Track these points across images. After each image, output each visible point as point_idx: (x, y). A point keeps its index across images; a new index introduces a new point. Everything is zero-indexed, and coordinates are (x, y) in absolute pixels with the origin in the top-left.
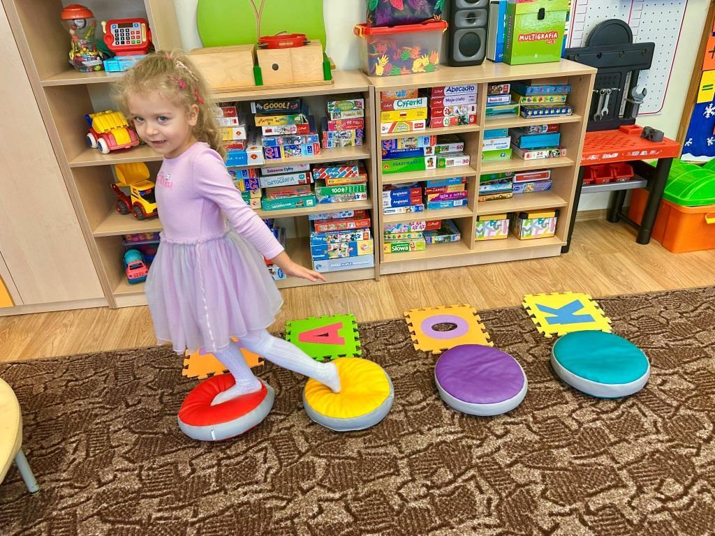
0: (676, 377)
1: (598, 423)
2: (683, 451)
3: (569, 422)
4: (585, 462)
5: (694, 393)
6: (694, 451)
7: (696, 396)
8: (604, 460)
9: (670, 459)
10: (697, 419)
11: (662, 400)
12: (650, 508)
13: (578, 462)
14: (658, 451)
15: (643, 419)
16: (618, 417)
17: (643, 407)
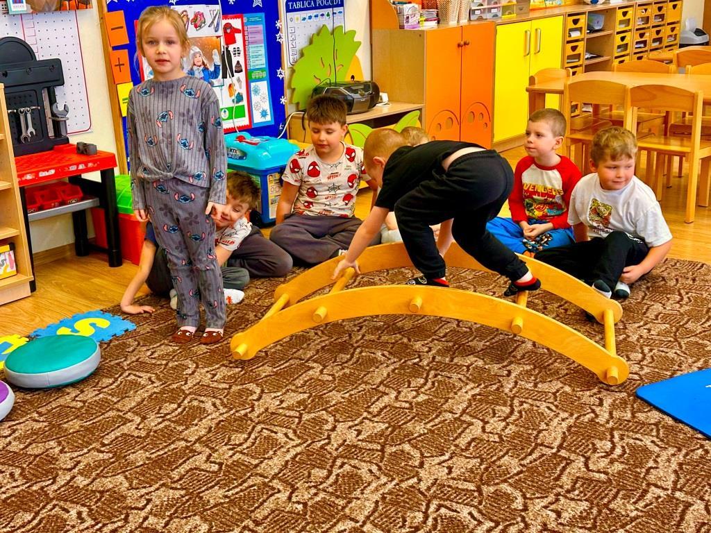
0: (163, 347)
1: (101, 396)
2: (175, 386)
3: (74, 404)
4: (94, 421)
5: (179, 351)
6: (183, 383)
7: (181, 352)
8: (111, 414)
9: (165, 394)
10: (183, 365)
11: (153, 364)
12: (153, 424)
13: (88, 423)
14: (155, 393)
15: (139, 380)
16: (117, 386)
17: (137, 373)
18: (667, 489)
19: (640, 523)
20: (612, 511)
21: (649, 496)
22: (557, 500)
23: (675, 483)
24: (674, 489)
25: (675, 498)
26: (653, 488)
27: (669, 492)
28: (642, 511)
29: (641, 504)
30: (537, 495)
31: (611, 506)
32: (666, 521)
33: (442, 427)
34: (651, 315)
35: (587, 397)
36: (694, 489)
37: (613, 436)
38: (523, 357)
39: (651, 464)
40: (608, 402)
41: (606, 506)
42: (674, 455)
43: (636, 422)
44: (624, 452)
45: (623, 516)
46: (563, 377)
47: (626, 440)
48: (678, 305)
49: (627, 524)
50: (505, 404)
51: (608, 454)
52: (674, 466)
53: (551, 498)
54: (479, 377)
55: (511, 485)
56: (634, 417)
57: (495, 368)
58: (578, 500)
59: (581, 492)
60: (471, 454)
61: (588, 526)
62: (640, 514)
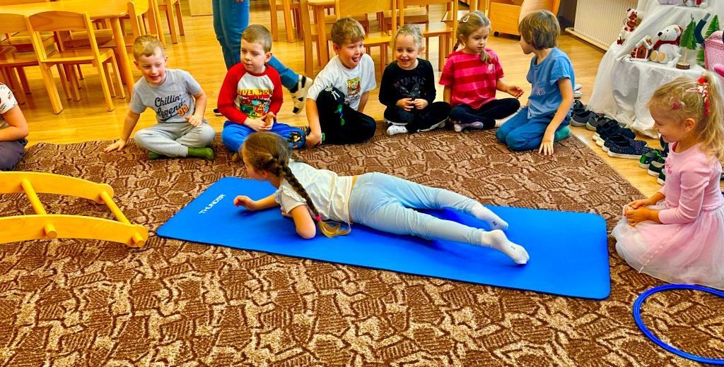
18: (223, 303)
19: (222, 336)
20: (199, 337)
21: (216, 314)
22: (157, 351)
23: (225, 296)
24: (228, 301)
25: (232, 306)
26: (214, 307)
27: (226, 304)
28: (218, 327)
29: (214, 322)
30: (140, 356)
31: (197, 334)
32: (237, 325)
33: (26, 341)
34: (131, 185)
35: (127, 262)
36: (239, 294)
37: (165, 284)
38: (57, 254)
39: (202, 291)
40: (144, 260)
41: (193, 336)
42: (212, 277)
43: (174, 266)
44: (180, 291)
45: (209, 337)
46: (99, 255)
47: (176, 282)
48: (145, 172)
49: (214, 342)
50: (68, 298)
51: (170, 298)
52: (218, 285)
53: (152, 352)
54: (31, 284)
55: (115, 359)
56: (169, 263)
57: (40, 271)
58: (172, 342)
59: (170, 336)
60: (67, 351)
61: (191, 357)
62: (218, 329)
